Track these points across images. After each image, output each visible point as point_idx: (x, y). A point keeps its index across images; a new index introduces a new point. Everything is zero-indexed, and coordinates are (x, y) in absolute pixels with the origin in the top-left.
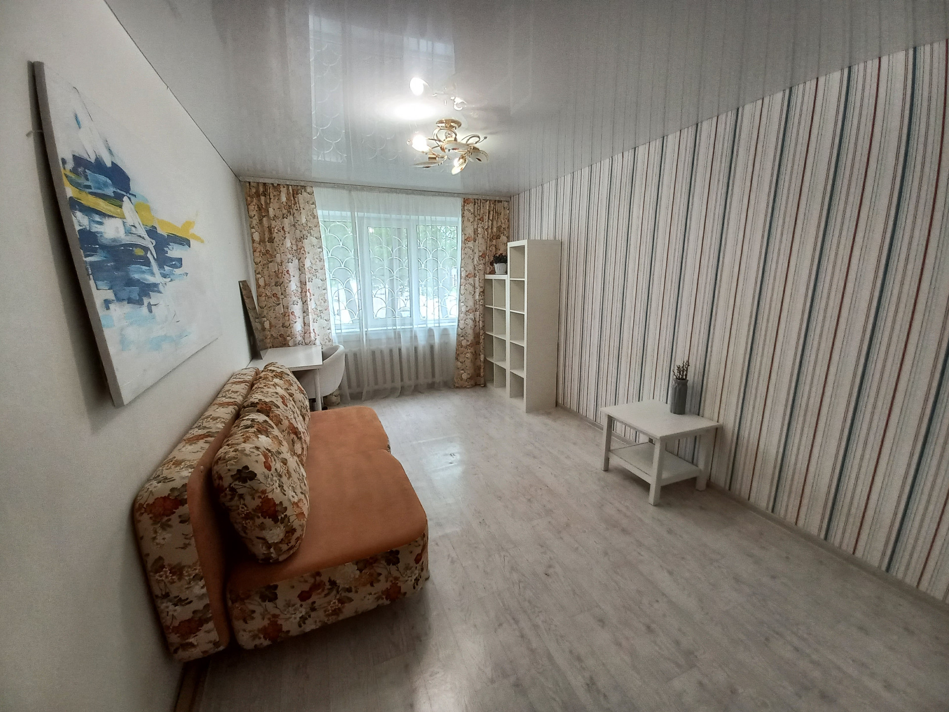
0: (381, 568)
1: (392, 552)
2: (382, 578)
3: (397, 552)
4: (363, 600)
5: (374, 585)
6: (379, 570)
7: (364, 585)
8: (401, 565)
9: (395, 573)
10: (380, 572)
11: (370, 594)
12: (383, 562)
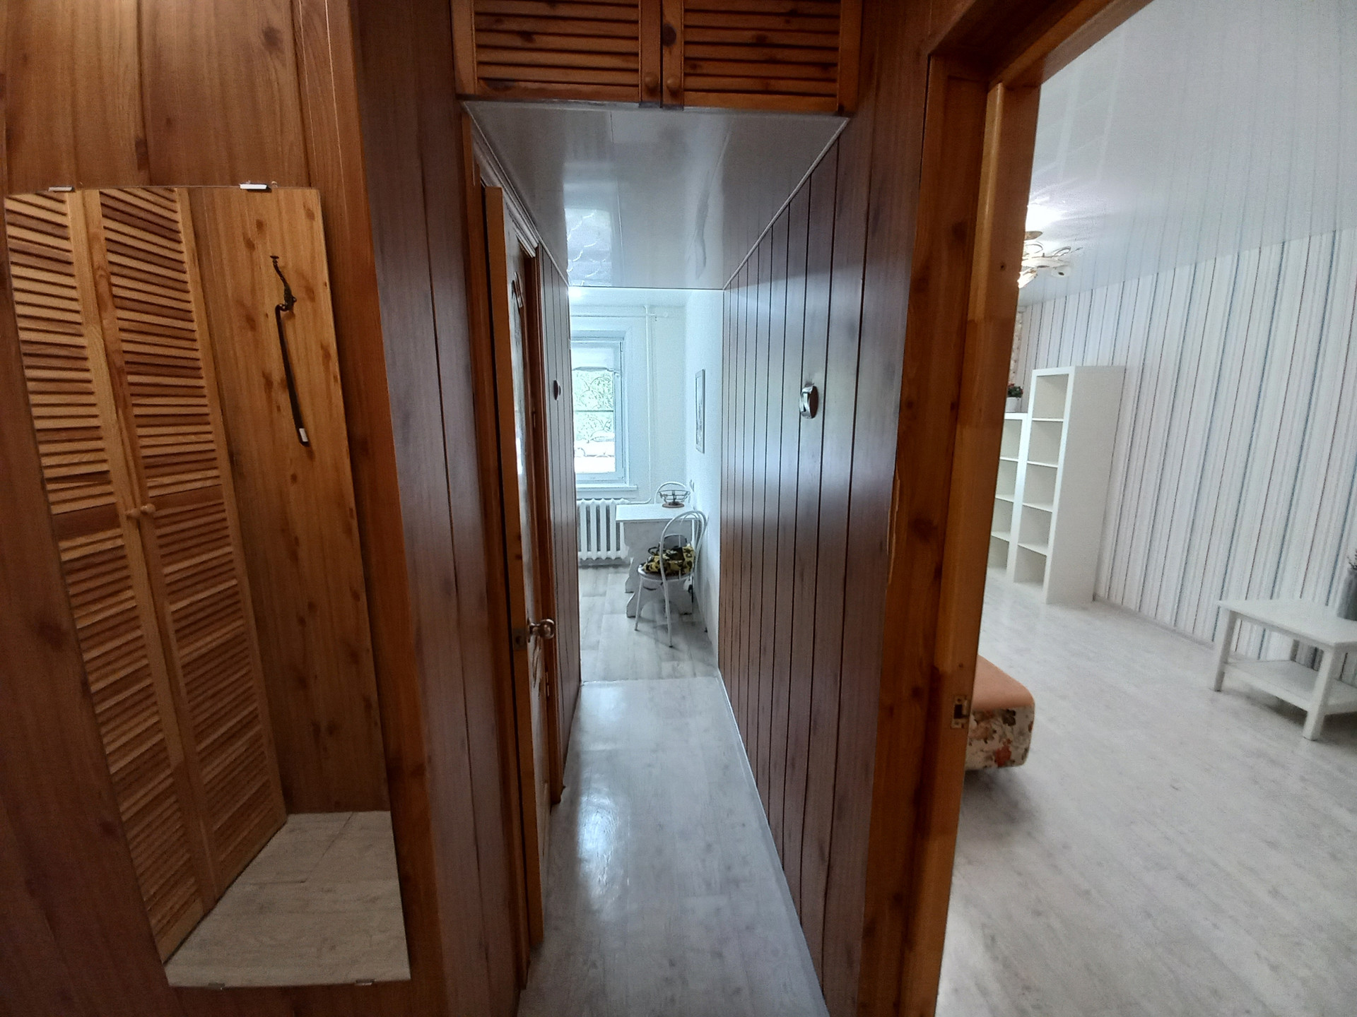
0: (997, 725)
1: (1008, 711)
2: (996, 736)
3: (1014, 713)
4: (973, 754)
5: (988, 741)
6: (995, 727)
7: (978, 739)
8: (1016, 727)
9: (1009, 736)
10: (996, 729)
11: (982, 751)
12: (1000, 720)
